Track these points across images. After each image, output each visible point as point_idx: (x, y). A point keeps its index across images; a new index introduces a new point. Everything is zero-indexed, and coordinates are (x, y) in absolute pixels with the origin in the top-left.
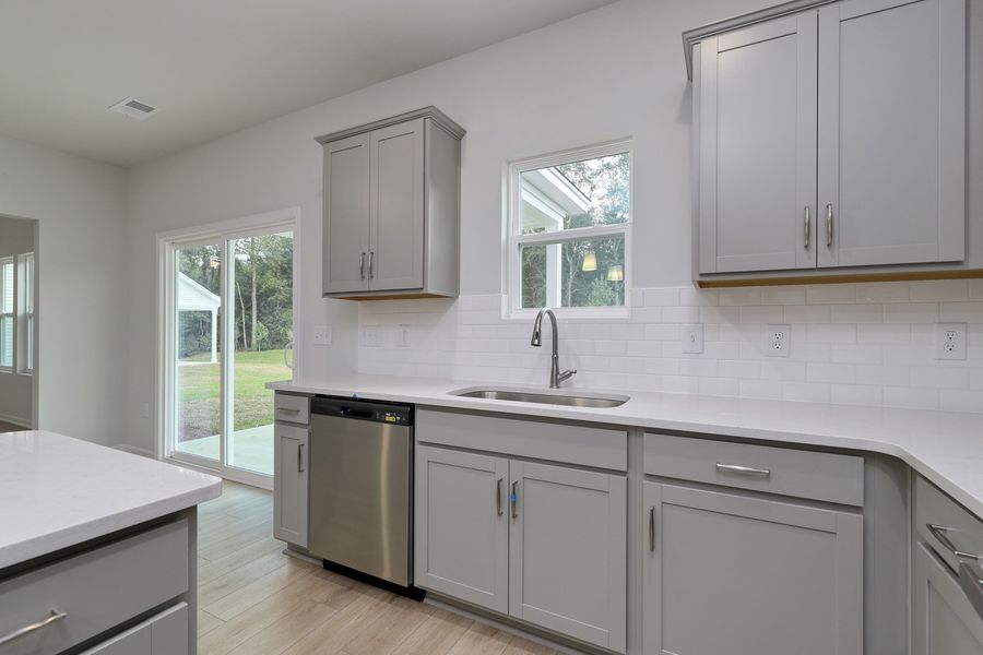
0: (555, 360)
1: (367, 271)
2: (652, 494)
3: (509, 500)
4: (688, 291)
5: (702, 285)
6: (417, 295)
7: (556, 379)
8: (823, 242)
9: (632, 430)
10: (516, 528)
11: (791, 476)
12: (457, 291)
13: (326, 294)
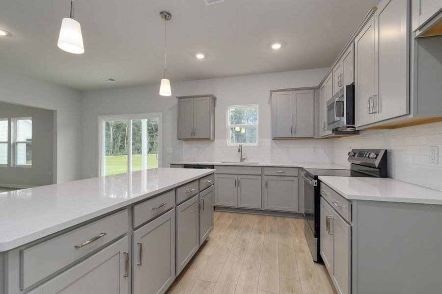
0: (241, 156)
1: (193, 133)
2: (266, 178)
3: (238, 183)
4: (270, 140)
5: (274, 139)
6: (208, 139)
7: (242, 160)
8: (294, 132)
9: (262, 167)
10: (239, 189)
11: (288, 173)
12: (214, 139)
13: (179, 139)
